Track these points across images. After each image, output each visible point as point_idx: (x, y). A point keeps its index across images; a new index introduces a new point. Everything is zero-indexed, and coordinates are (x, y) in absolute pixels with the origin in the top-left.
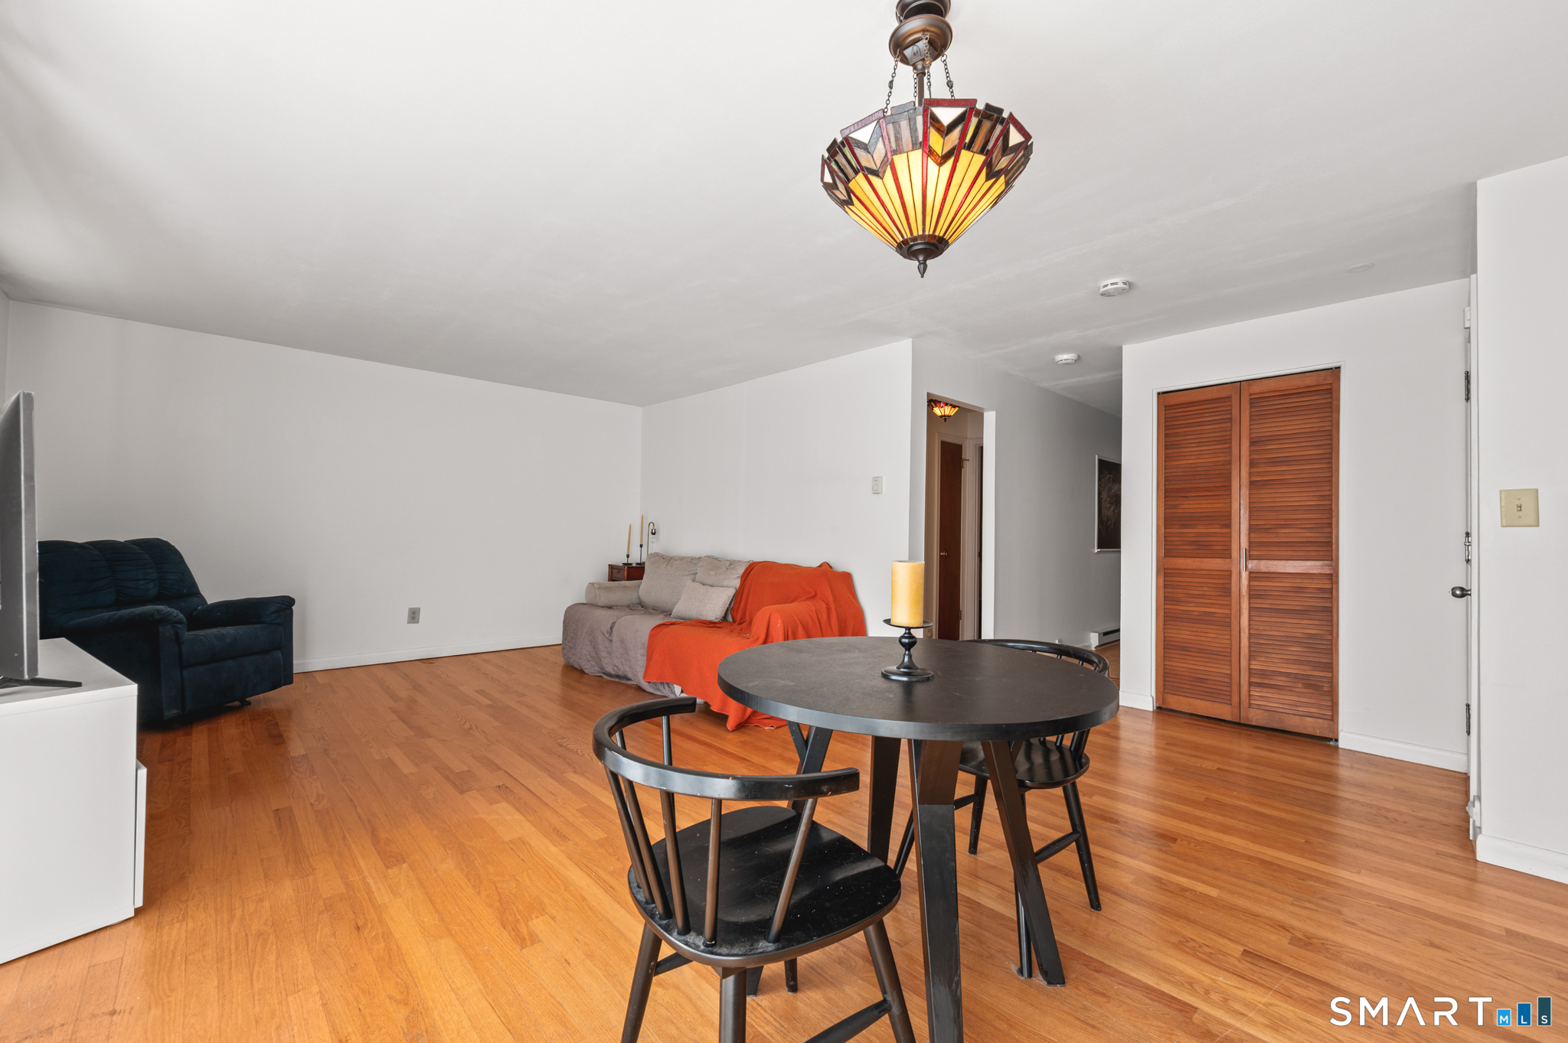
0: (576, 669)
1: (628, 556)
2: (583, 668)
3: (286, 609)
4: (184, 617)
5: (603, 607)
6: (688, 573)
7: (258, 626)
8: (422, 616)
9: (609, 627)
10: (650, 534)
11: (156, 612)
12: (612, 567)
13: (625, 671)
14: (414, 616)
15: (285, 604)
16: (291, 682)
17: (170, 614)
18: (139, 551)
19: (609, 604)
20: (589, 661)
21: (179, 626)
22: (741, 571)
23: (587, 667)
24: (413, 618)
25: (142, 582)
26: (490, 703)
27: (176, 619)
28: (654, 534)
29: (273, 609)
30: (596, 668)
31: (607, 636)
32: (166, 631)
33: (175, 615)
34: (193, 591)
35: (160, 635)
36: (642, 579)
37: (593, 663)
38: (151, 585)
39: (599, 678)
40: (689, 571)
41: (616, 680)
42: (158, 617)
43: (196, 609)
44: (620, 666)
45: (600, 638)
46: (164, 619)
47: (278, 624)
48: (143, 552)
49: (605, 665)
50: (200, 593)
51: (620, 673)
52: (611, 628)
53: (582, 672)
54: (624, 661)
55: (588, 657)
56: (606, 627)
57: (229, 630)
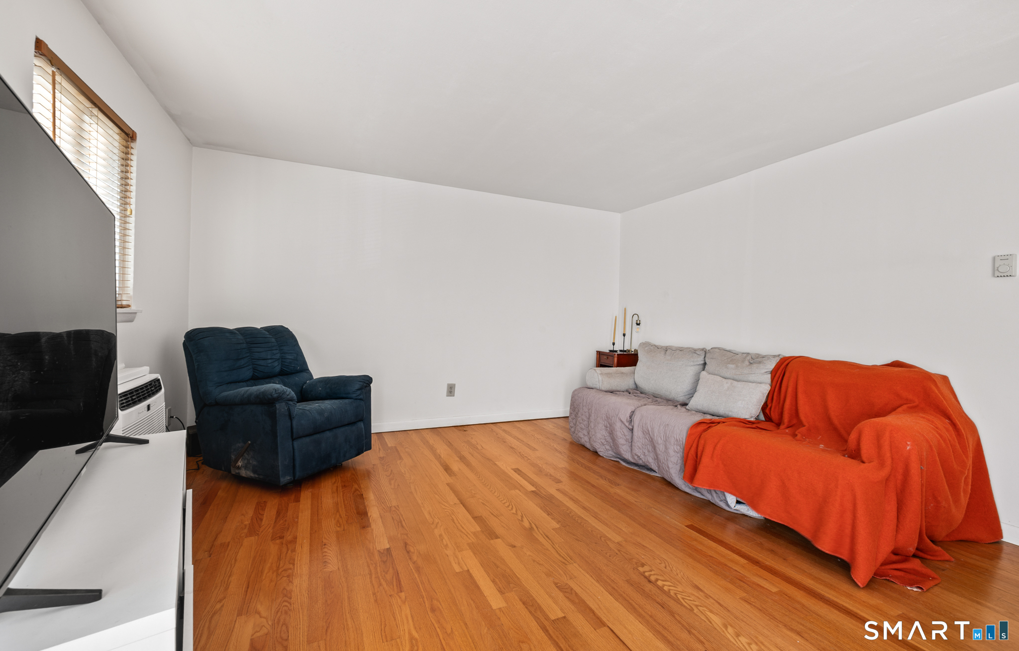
0: (589, 450)
1: (614, 344)
2: (598, 450)
3: (366, 387)
4: (294, 395)
5: (606, 392)
6: (692, 363)
7: (347, 401)
8: (457, 391)
9: (628, 415)
10: (634, 324)
11: (274, 391)
12: (600, 354)
13: (648, 462)
14: (451, 390)
15: (366, 381)
16: (370, 448)
17: (284, 393)
18: (269, 336)
19: (614, 388)
20: (604, 445)
21: (291, 403)
22: (771, 365)
23: (602, 450)
24: (451, 392)
25: (270, 361)
26: (534, 489)
27: (289, 397)
28: (638, 324)
29: (357, 386)
30: (611, 452)
31: (627, 424)
32: (281, 407)
33: (288, 393)
34: (304, 368)
35: (277, 411)
36: (635, 365)
37: (608, 447)
38: (276, 364)
39: (616, 463)
40: (693, 362)
41: (636, 468)
42: (275, 395)
43: (306, 383)
44: (642, 457)
45: (618, 425)
46: (281, 397)
47: (361, 399)
48: (271, 336)
49: (623, 452)
50: (309, 370)
51: (640, 462)
52: (631, 417)
53: (596, 453)
54: (646, 452)
55: (603, 441)
56: (625, 416)
57: (327, 405)
